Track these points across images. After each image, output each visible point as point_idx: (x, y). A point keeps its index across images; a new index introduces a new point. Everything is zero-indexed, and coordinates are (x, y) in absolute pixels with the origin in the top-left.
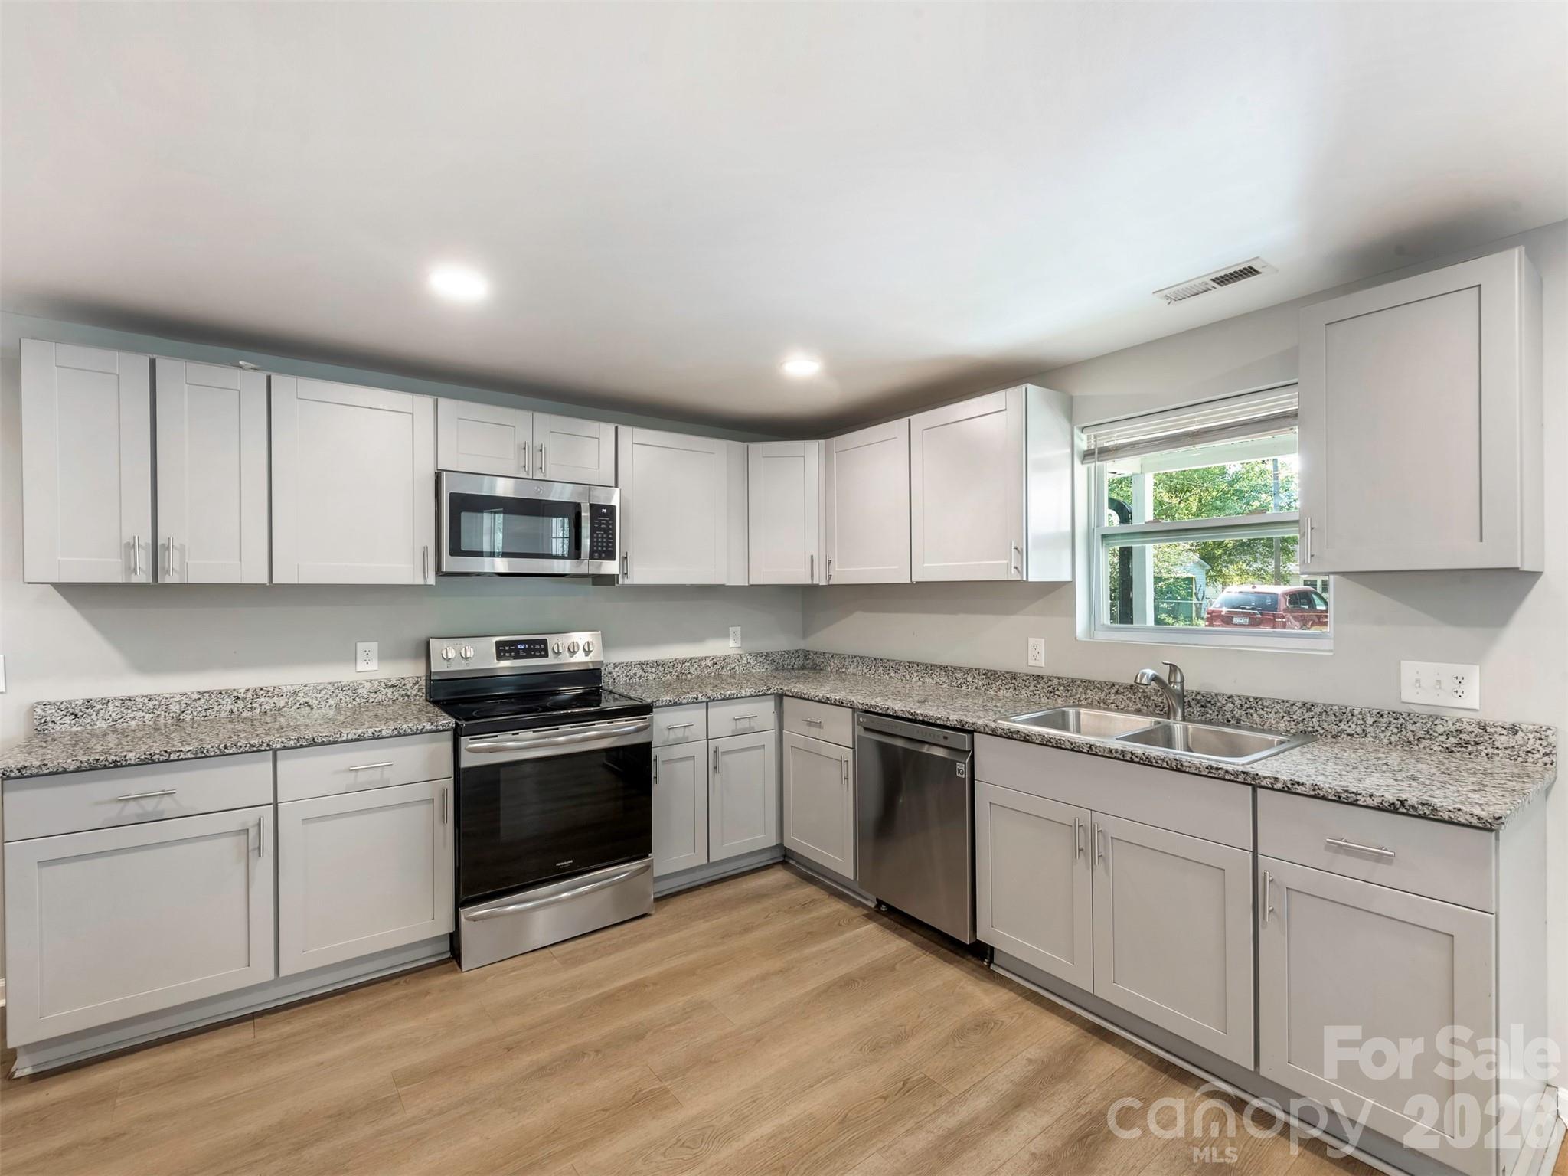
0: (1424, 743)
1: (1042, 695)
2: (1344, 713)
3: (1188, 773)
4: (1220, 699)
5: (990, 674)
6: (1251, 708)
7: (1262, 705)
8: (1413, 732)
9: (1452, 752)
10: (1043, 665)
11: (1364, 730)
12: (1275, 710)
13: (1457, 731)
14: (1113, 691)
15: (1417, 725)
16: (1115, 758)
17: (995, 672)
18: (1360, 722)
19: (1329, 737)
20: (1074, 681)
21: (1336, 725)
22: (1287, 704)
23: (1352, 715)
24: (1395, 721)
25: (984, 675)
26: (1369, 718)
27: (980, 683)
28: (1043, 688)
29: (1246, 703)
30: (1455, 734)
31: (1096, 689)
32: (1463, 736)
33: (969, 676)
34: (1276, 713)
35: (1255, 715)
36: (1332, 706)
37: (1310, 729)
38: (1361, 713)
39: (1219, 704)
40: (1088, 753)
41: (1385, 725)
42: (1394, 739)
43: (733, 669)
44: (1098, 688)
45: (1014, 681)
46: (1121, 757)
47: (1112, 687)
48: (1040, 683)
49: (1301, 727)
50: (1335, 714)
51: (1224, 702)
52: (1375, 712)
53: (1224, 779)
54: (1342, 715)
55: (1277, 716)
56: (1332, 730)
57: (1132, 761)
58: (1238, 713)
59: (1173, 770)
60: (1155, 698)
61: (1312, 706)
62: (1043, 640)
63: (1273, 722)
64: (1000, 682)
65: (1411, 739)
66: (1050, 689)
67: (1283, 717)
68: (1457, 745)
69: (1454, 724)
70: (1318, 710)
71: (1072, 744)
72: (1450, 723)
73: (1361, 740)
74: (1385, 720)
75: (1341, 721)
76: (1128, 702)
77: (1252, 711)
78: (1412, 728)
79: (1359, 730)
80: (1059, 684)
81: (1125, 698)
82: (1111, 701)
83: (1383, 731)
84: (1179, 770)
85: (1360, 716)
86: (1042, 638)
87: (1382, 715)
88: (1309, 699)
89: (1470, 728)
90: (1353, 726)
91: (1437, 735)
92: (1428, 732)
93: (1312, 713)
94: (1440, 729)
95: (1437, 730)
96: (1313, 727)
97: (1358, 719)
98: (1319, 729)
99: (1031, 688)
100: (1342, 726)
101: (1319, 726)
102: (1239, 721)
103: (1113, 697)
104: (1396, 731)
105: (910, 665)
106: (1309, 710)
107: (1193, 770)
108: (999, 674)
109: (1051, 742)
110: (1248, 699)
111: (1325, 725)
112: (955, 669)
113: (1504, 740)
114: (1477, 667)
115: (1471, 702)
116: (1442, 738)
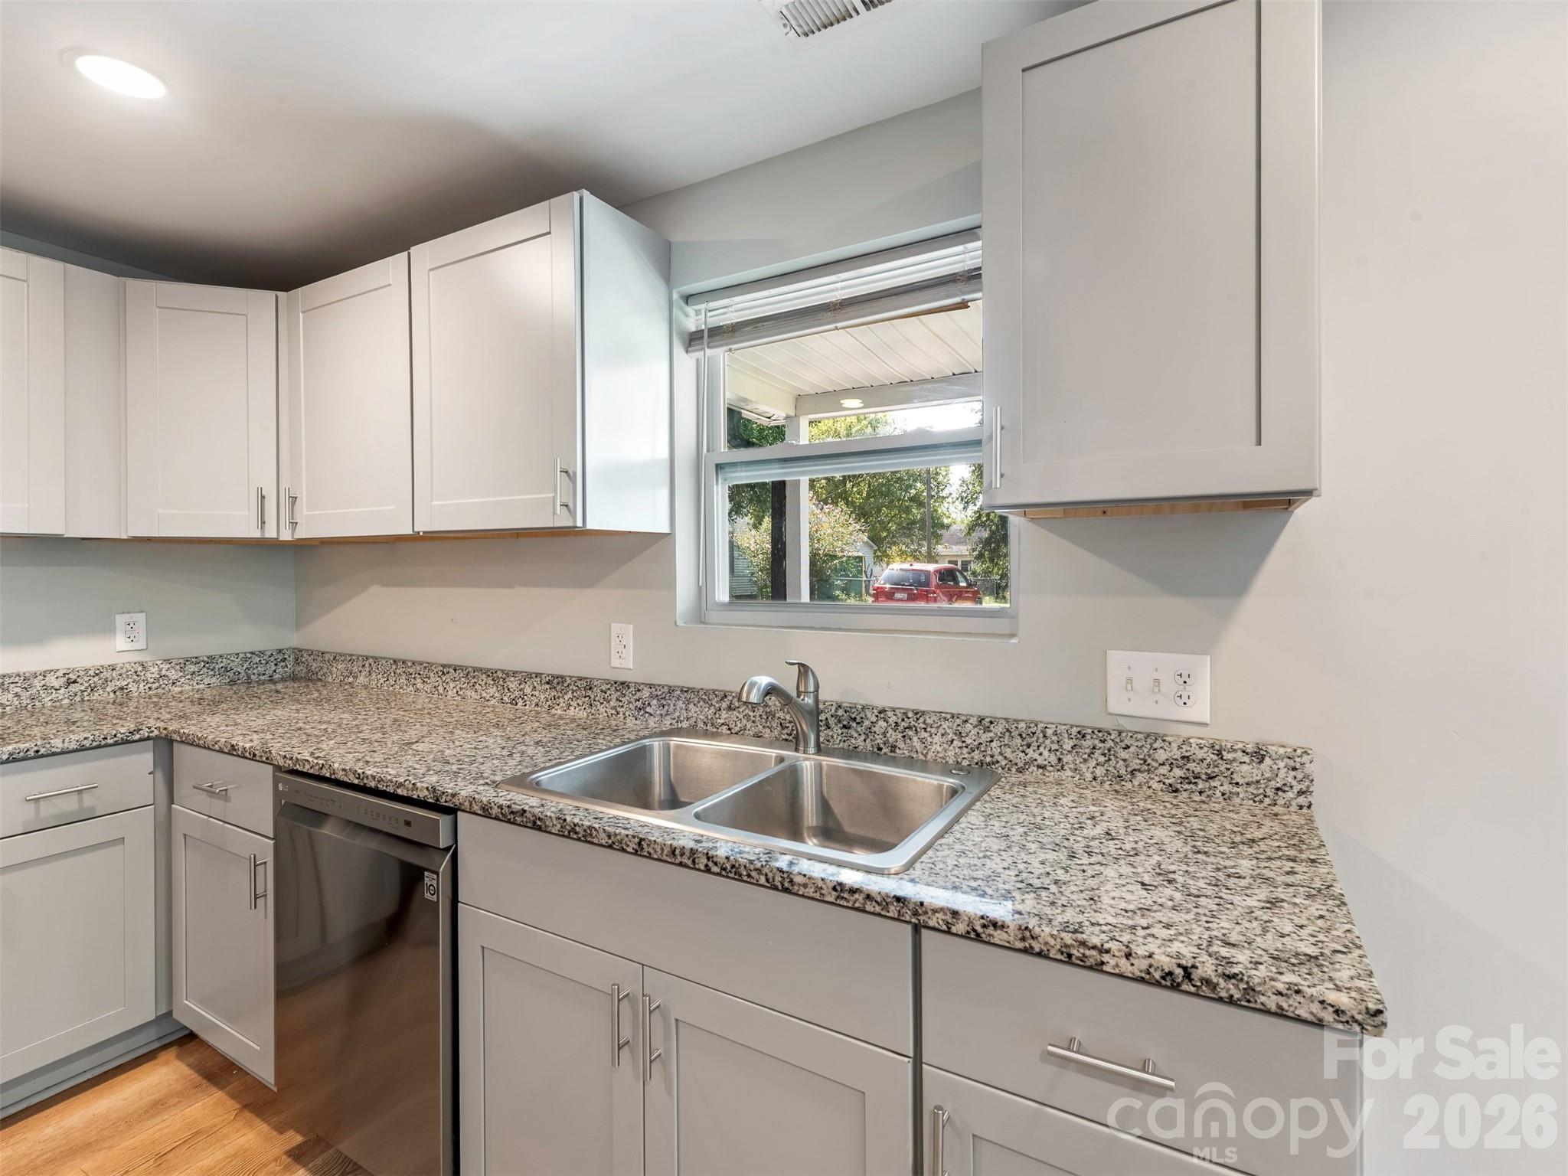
0: (1140, 777)
1: (627, 715)
2: (1034, 733)
3: (803, 896)
4: (869, 714)
5: (555, 681)
6: (909, 728)
7: (924, 723)
8: (1125, 760)
9: (1176, 791)
10: (632, 668)
11: (1060, 760)
12: (941, 731)
13: (1183, 758)
14: (724, 705)
15: (1130, 750)
16: (681, 864)
17: (562, 679)
18: (1055, 747)
19: (1014, 770)
20: (671, 690)
21: (1023, 752)
22: (958, 721)
23: (1045, 736)
24: (1101, 745)
25: (548, 683)
26: (1066, 740)
27: (543, 697)
28: (630, 702)
29: (903, 720)
30: (1180, 763)
31: (701, 703)
32: (1192, 766)
33: (527, 686)
34: (943, 735)
35: (915, 739)
36: (1017, 721)
37: (988, 759)
38: (1055, 734)
39: (867, 723)
40: (636, 853)
41: (1088, 751)
42: (1099, 771)
43: (122, 689)
44: (704, 700)
45: (589, 693)
46: (689, 863)
47: (722, 699)
48: (625, 695)
49: (977, 756)
50: (1021, 735)
51: (874, 719)
52: (1074, 731)
53: (863, 910)
54: (1030, 734)
55: (944, 739)
56: (1018, 761)
57: (708, 870)
58: (893, 736)
59: (776, 888)
60: (781, 715)
61: (991, 723)
62: (632, 627)
63: (940, 749)
64: (570, 695)
65: (1123, 772)
66: (639, 704)
67: (952, 742)
68: (1185, 779)
69: (1179, 748)
70: (999, 729)
71: (609, 837)
72: (1174, 746)
73: (1057, 774)
74: (1088, 743)
75: (1029, 746)
76: (744, 721)
77: (910, 733)
78: (1123, 754)
79: (1053, 759)
80: (651, 696)
81: (741, 716)
82: (722, 721)
83: (1085, 760)
84: (786, 890)
85: (1055, 738)
86: (630, 624)
87: (1084, 736)
88: (988, 713)
89: (1200, 754)
90: (1046, 753)
91: (1156, 765)
92: (1145, 761)
93: (992, 734)
94: (1161, 756)
95: (1156, 756)
96: (992, 756)
97: (1053, 742)
98: (1000, 758)
99: (612, 703)
100: (1031, 753)
101: (1001, 754)
102: (893, 748)
103: (724, 714)
104: (1102, 759)
105: (445, 669)
106: (987, 730)
107: (810, 892)
108: (569, 681)
110: (905, 714)
111: (1008, 752)
112: (508, 675)
113: (1246, 771)
114: (1209, 657)
115: (1200, 710)
116: (1164, 770)
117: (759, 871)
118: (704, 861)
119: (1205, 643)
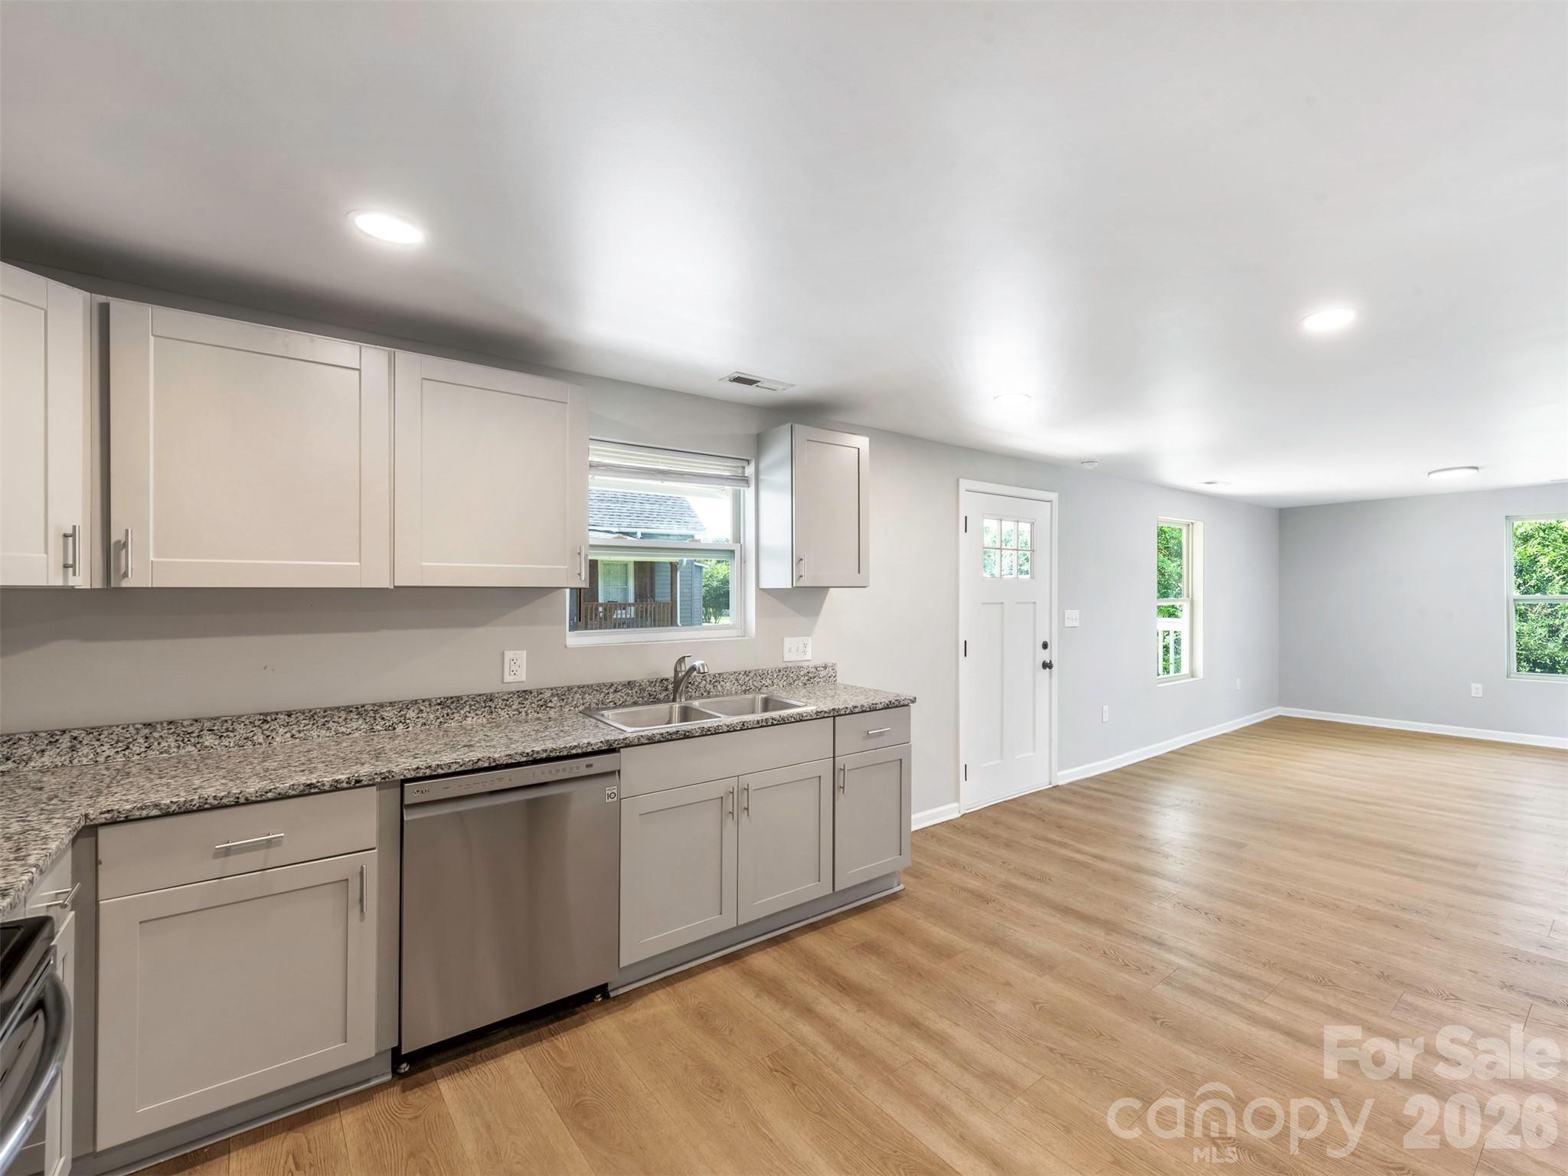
0: (796, 682)
3: (807, 720)
4: (697, 679)
5: (449, 701)
6: (716, 682)
8: (792, 677)
9: (806, 685)
10: (525, 680)
12: (729, 680)
13: (807, 673)
14: (612, 690)
15: (793, 673)
16: (762, 727)
17: (459, 698)
18: (771, 677)
20: (570, 689)
22: (735, 674)
23: (767, 674)
24: (785, 673)
25: (439, 704)
26: (774, 674)
27: (432, 716)
28: (531, 703)
31: (595, 692)
32: (809, 675)
33: (410, 711)
34: (730, 682)
35: (719, 686)
38: (771, 672)
39: (696, 683)
40: (741, 730)
41: (782, 676)
42: (785, 683)
44: (597, 690)
45: (490, 704)
46: (765, 724)
47: (610, 687)
48: (527, 699)
49: (744, 688)
50: (760, 675)
51: (700, 681)
52: (776, 670)
53: (824, 717)
54: (763, 674)
56: (760, 686)
57: (773, 725)
58: (709, 687)
59: (797, 721)
60: (650, 689)
61: (748, 672)
62: (525, 652)
63: (729, 688)
64: (467, 708)
65: (792, 682)
66: (541, 703)
67: (734, 683)
68: (808, 680)
69: (806, 669)
70: (751, 675)
71: (728, 727)
72: (804, 669)
73: (772, 688)
74: (781, 674)
75: (763, 679)
76: (625, 697)
78: (792, 675)
79: (770, 682)
80: (553, 695)
81: (622, 695)
82: (610, 700)
83: (781, 680)
84: (801, 721)
86: (522, 649)
87: (780, 671)
88: (748, 669)
89: (811, 670)
90: (769, 680)
92: (797, 676)
94: (802, 673)
95: (800, 674)
96: (750, 686)
97: (770, 675)
99: (514, 707)
100: (763, 682)
101: (753, 684)
102: (709, 692)
103: (611, 696)
104: (785, 678)
106: (748, 676)
107: (809, 718)
108: (465, 699)
109: (710, 731)
110: (715, 675)
112: (382, 706)
113: (823, 673)
114: (811, 637)
115: (808, 656)
116: (802, 678)
117: (791, 717)
118: (771, 721)
119: (808, 633)
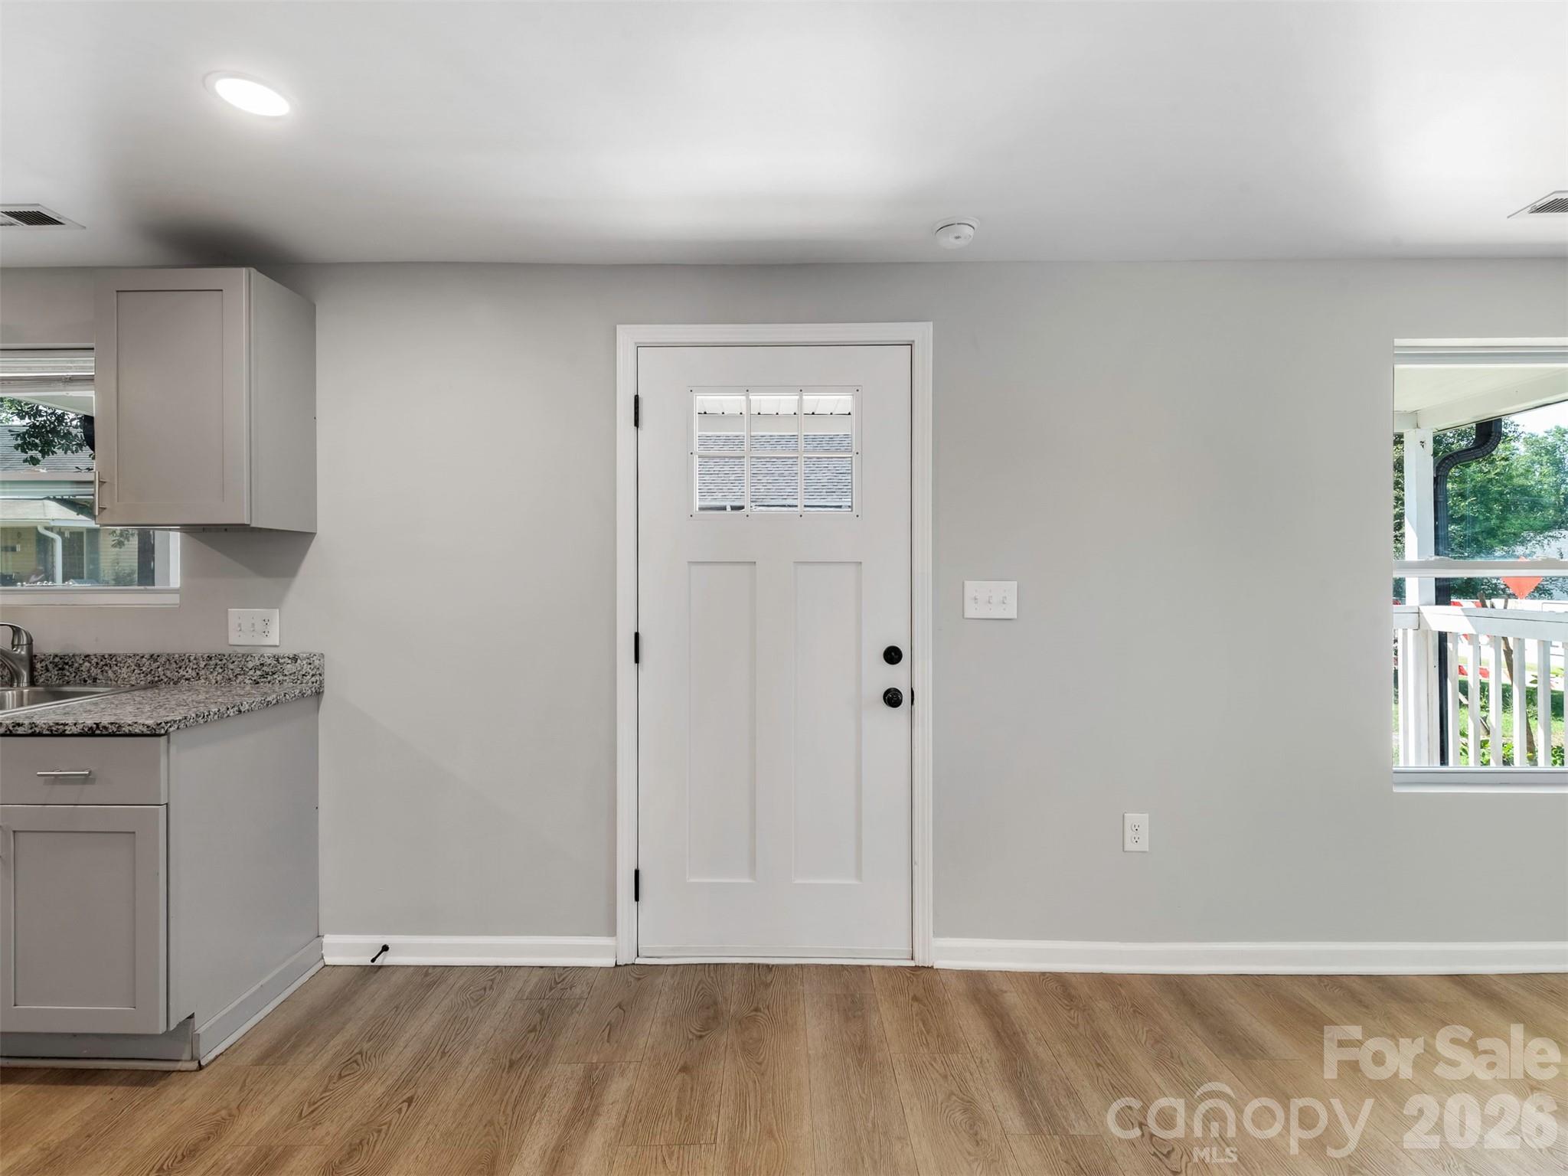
0: (240, 678)
2: (183, 660)
4: (77, 659)
6: (106, 665)
7: (116, 661)
8: (232, 670)
9: (258, 683)
11: (198, 674)
12: (127, 665)
13: (261, 664)
15: (235, 663)
18: (195, 667)
19: (172, 683)
21: (177, 672)
22: (138, 658)
23: (189, 661)
24: (220, 662)
26: (201, 662)
29: (102, 660)
30: (260, 667)
32: (265, 668)
34: (128, 667)
35: (110, 672)
36: (174, 654)
37: (156, 679)
38: (195, 659)
39: (76, 665)
41: (213, 667)
42: (219, 678)
49: (149, 678)
50: (176, 662)
51: (81, 662)
52: (205, 656)
54: (180, 661)
55: (129, 670)
56: (174, 678)
58: (94, 671)
61: (158, 656)
63: (126, 676)
65: (231, 676)
67: (134, 671)
68: (262, 676)
69: (259, 659)
70: (162, 660)
72: (257, 658)
73: (196, 682)
74: (213, 662)
75: (180, 668)
77: (107, 668)
78: (231, 666)
79: (194, 674)
83: (212, 672)
85: (195, 661)
87: (211, 658)
88: (156, 651)
89: (269, 661)
90: (190, 671)
91: (247, 670)
92: (242, 668)
93: (158, 663)
94: (250, 665)
95: (248, 665)
96: (159, 677)
97: (194, 664)
98: (163, 677)
100: (182, 672)
101: (164, 674)
102: (95, 679)
104: (220, 671)
106: (156, 661)
110: (103, 656)
111: (168, 673)
113: (290, 668)
114: (278, 610)
115: (274, 638)
116: (251, 672)
119: (275, 602)
